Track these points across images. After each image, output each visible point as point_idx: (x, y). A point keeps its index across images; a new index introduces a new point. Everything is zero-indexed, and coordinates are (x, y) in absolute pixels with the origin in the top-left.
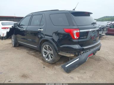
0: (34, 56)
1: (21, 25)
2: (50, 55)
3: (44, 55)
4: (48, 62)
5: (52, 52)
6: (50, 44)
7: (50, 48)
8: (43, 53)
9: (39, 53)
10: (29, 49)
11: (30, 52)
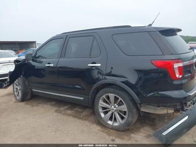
0: (74, 117)
1: (38, 57)
2: (119, 114)
3: (103, 115)
4: (113, 128)
5: (124, 108)
6: (118, 91)
7: (120, 99)
8: (101, 110)
9: (80, 110)
10: (54, 103)
11: (62, 109)
